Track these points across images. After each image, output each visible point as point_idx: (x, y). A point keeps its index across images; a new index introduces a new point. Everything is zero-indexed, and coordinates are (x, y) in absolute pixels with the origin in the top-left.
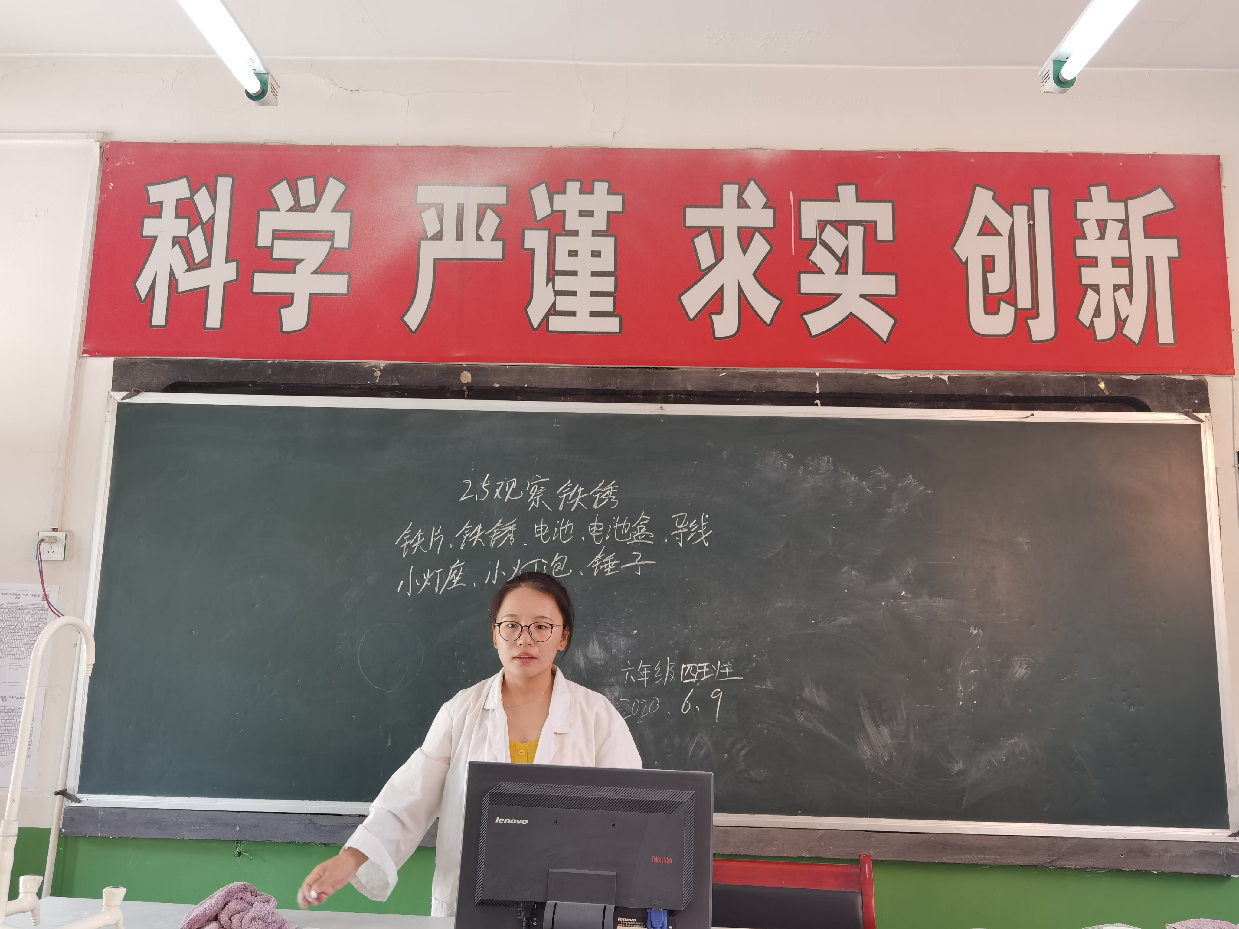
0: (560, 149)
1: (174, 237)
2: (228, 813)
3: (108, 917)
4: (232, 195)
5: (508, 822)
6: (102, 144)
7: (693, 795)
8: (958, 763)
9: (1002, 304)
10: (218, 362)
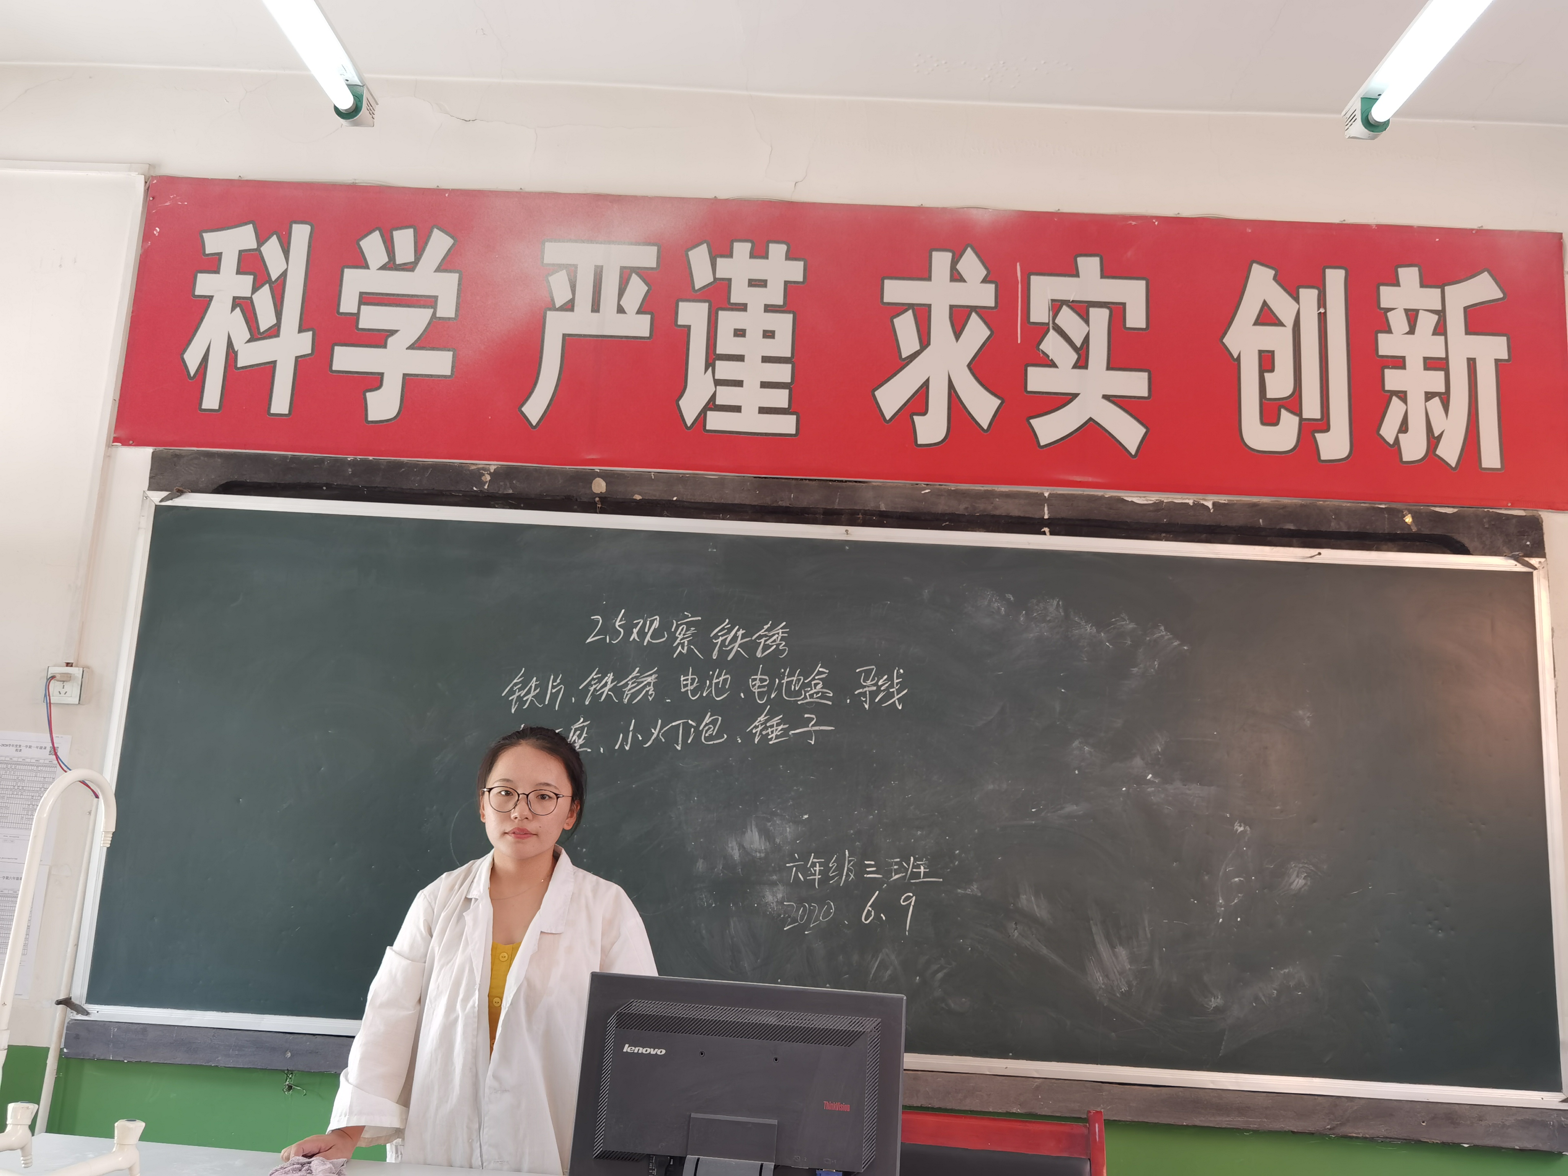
0: (727, 201)
1: (235, 298)
2: (278, 1034)
3: (120, 1159)
4: (309, 247)
5: (639, 1052)
6: (147, 177)
7: (878, 1024)
8: (1216, 997)
9: (1283, 412)
10: (286, 457)
